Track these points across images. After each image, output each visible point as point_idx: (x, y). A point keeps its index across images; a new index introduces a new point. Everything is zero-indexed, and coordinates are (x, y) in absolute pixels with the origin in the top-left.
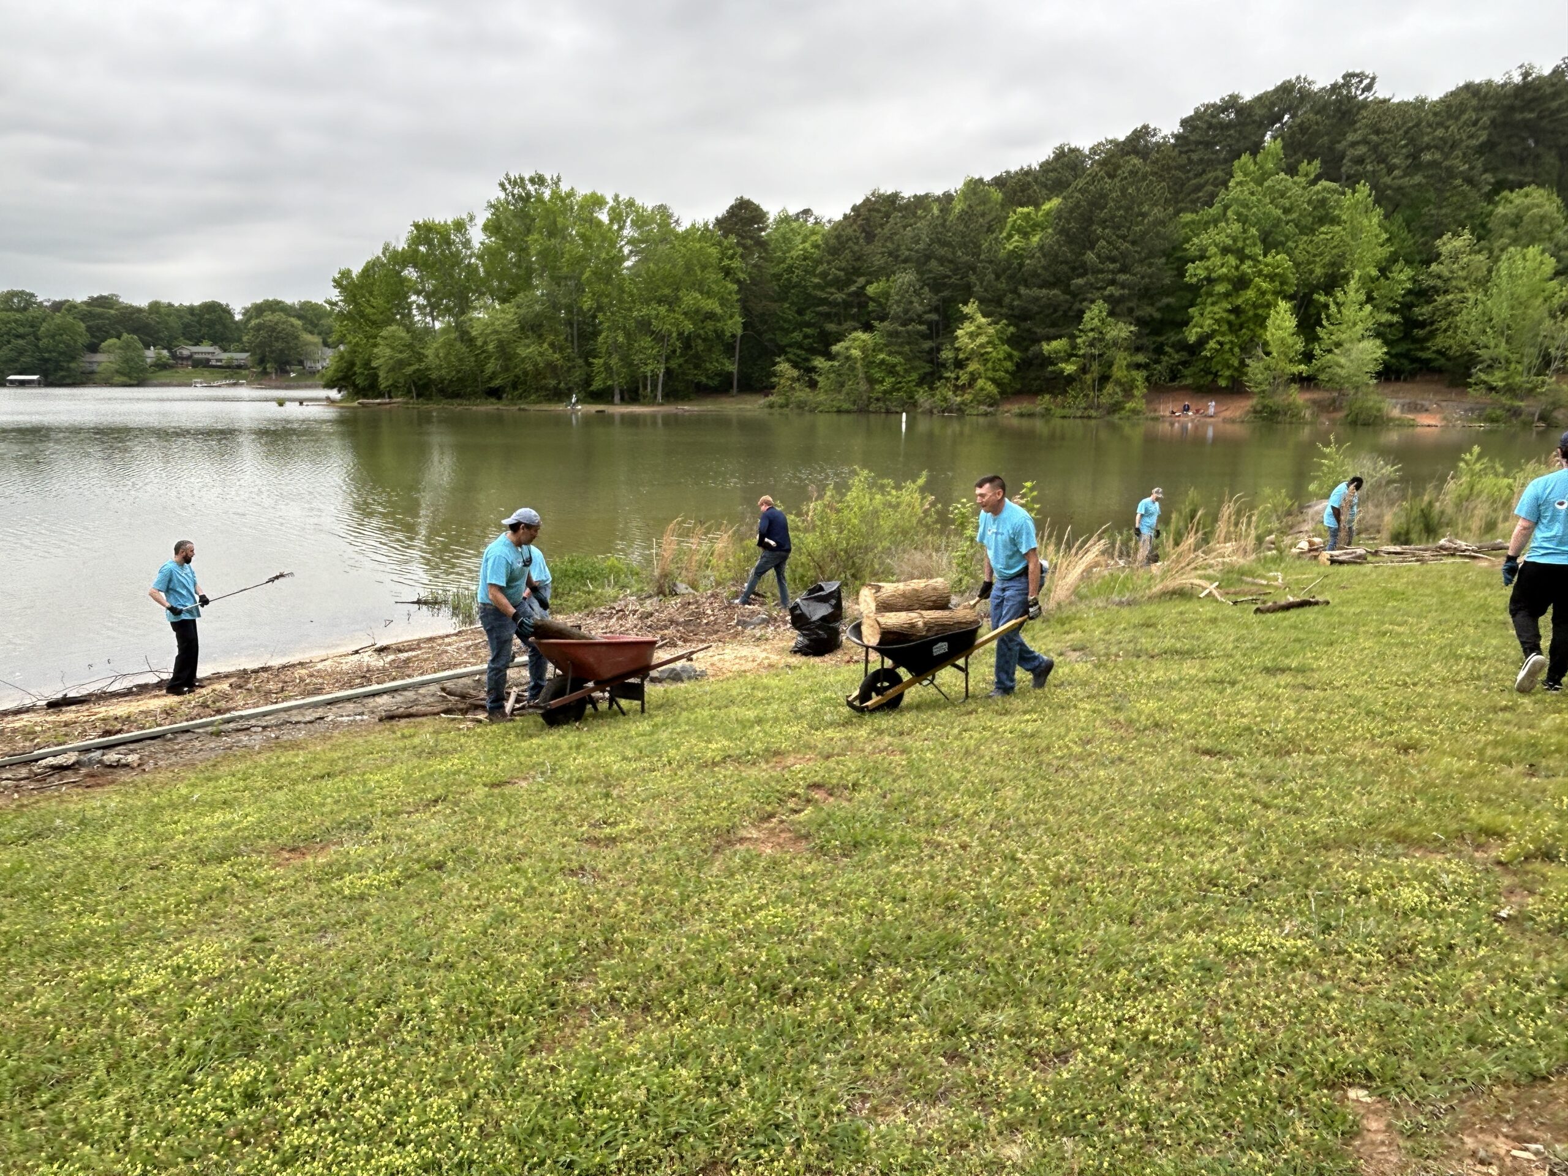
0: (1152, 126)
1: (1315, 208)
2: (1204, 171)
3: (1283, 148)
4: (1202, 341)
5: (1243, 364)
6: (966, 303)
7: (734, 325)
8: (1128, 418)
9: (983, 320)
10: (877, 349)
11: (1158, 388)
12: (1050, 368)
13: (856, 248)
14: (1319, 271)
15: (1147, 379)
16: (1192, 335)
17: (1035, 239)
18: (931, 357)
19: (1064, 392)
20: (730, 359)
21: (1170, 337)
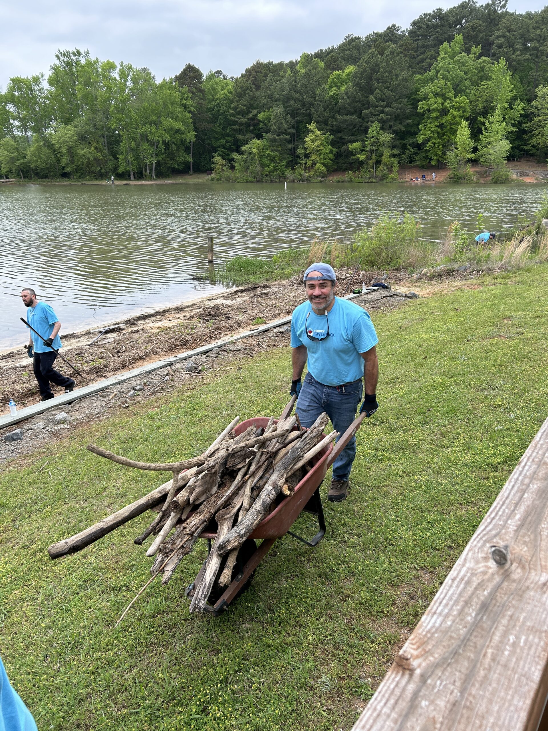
0: (397, 25)
1: (479, 72)
2: (425, 51)
3: (464, 38)
4: (427, 141)
5: (444, 153)
6: (310, 124)
7: (191, 136)
8: (390, 182)
9: (319, 132)
10: (265, 149)
11: (404, 167)
12: (352, 157)
13: (251, 93)
14: (480, 105)
15: (399, 162)
16: (420, 139)
17: (343, 89)
18: (293, 152)
19: (359, 170)
20: (188, 154)
21: (409, 140)
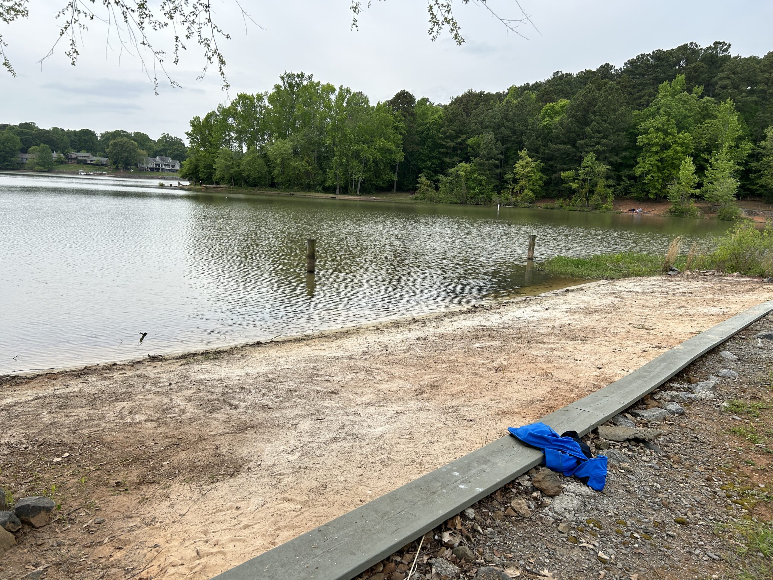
0: (611, 64)
1: (702, 110)
2: (643, 89)
3: (686, 78)
4: (644, 174)
5: (665, 187)
6: (521, 151)
7: (400, 157)
8: (605, 212)
9: (530, 159)
10: (473, 171)
11: (619, 198)
12: (563, 185)
13: (462, 120)
14: (704, 143)
15: (614, 193)
16: (638, 171)
17: (557, 119)
18: (500, 177)
19: (570, 198)
20: (394, 173)
21: (625, 172)
